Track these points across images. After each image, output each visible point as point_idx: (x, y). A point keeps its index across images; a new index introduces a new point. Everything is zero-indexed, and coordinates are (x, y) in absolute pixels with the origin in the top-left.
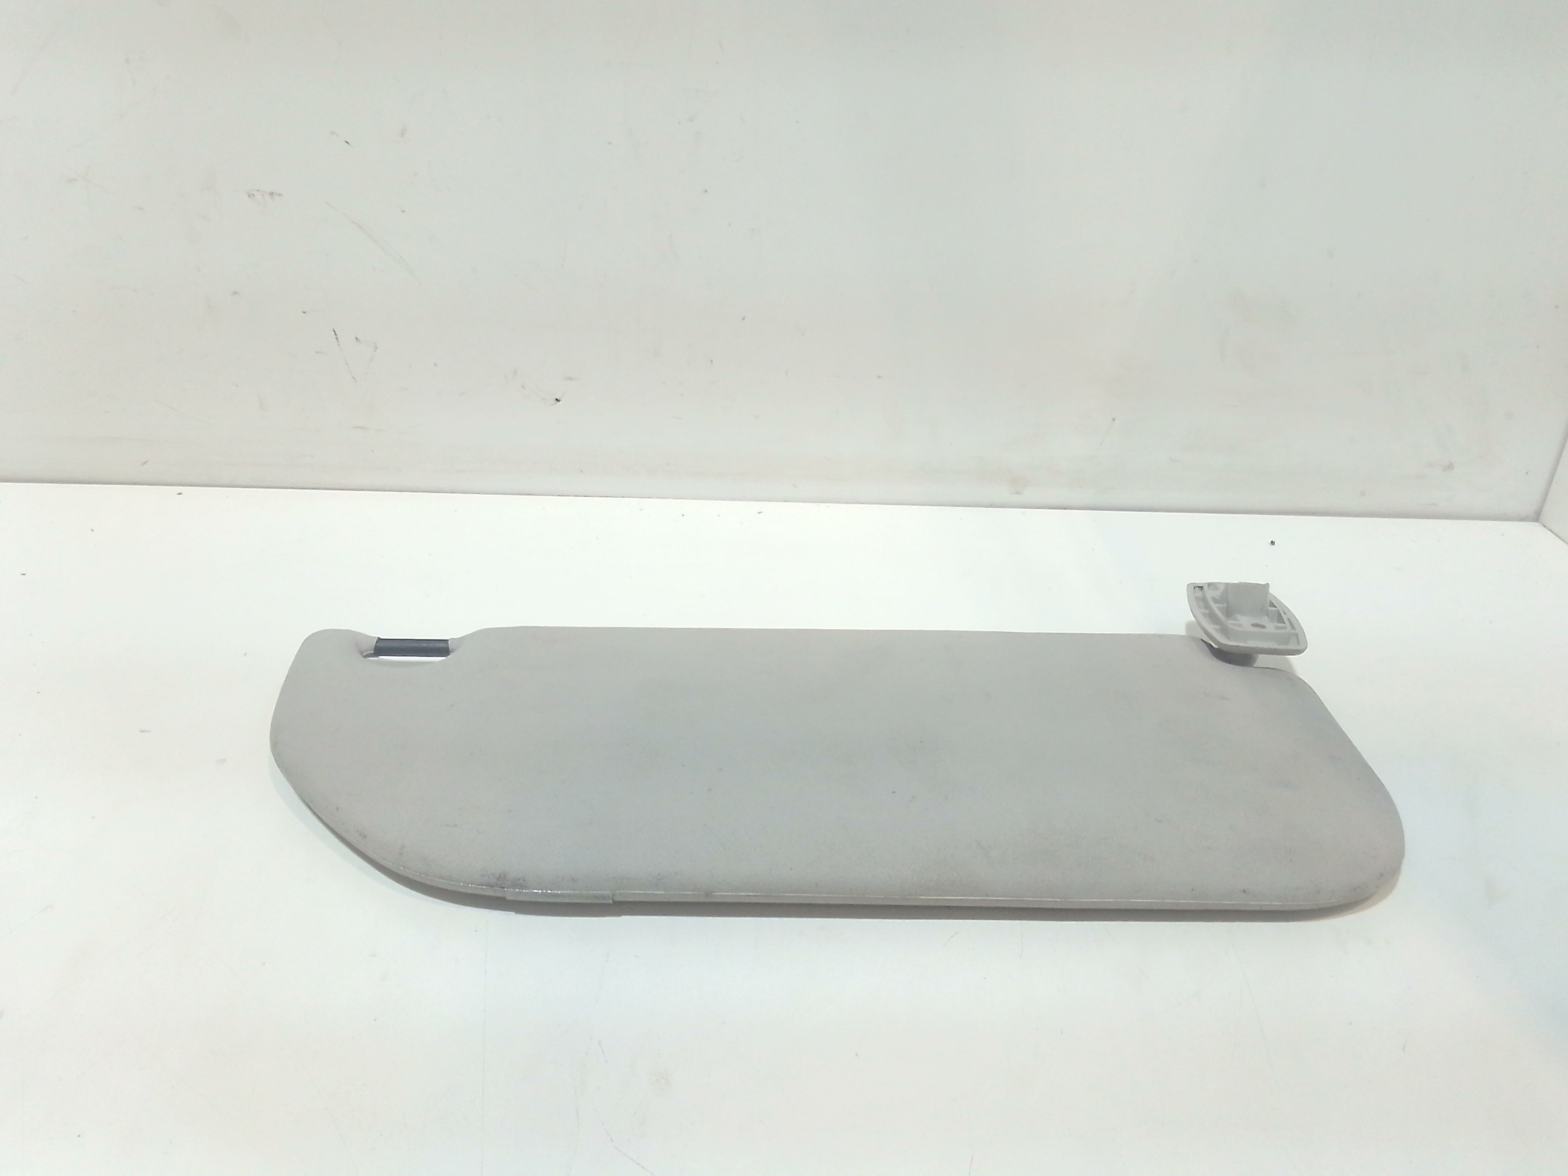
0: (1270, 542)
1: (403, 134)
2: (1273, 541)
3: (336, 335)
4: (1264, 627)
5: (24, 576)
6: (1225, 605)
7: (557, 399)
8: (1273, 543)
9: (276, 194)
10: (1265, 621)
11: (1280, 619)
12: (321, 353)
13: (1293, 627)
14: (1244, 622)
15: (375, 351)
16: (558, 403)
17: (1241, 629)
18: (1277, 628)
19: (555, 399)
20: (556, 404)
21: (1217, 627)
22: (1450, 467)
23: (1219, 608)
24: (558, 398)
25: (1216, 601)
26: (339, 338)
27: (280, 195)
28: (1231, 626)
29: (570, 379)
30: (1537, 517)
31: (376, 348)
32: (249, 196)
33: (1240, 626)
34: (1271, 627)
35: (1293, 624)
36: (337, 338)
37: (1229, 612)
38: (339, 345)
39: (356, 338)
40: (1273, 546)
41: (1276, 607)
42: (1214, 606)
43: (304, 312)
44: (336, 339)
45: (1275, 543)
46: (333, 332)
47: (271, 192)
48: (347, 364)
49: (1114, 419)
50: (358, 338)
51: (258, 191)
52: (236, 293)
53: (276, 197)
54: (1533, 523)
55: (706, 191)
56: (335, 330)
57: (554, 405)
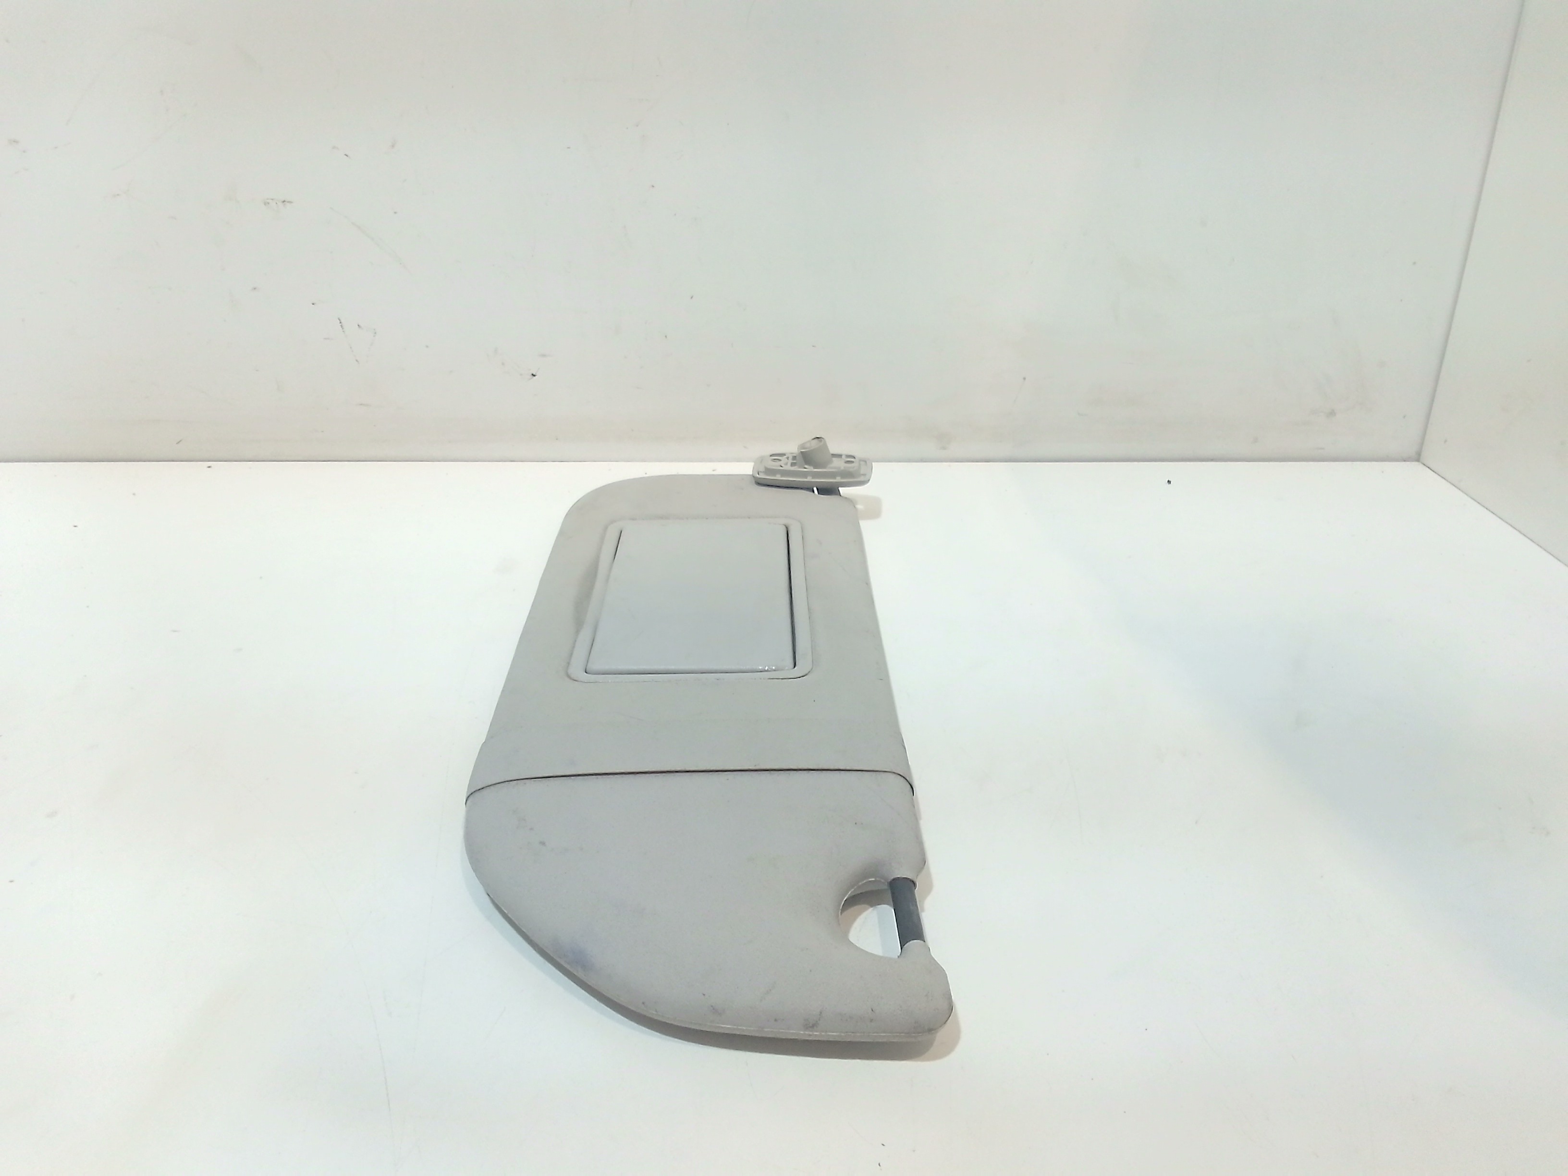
0: (1167, 481)
1: (393, 145)
3: (341, 322)
7: (533, 375)
8: (1169, 482)
9: (288, 202)
12: (328, 339)
15: (374, 336)
16: (534, 378)
19: (531, 374)
20: (531, 378)
22: (1332, 413)
24: (534, 374)
26: (343, 325)
27: (290, 202)
29: (544, 356)
30: (1417, 457)
31: (375, 333)
32: (265, 205)
36: (341, 326)
38: (343, 331)
39: (358, 325)
40: (1169, 485)
43: (313, 304)
45: (1172, 482)
46: (338, 321)
47: (283, 200)
48: (351, 348)
49: (1024, 379)
50: (360, 324)
51: (272, 199)
52: (255, 289)
53: (288, 204)
54: (1413, 463)
55: (653, 186)
56: (340, 319)
57: (530, 379)
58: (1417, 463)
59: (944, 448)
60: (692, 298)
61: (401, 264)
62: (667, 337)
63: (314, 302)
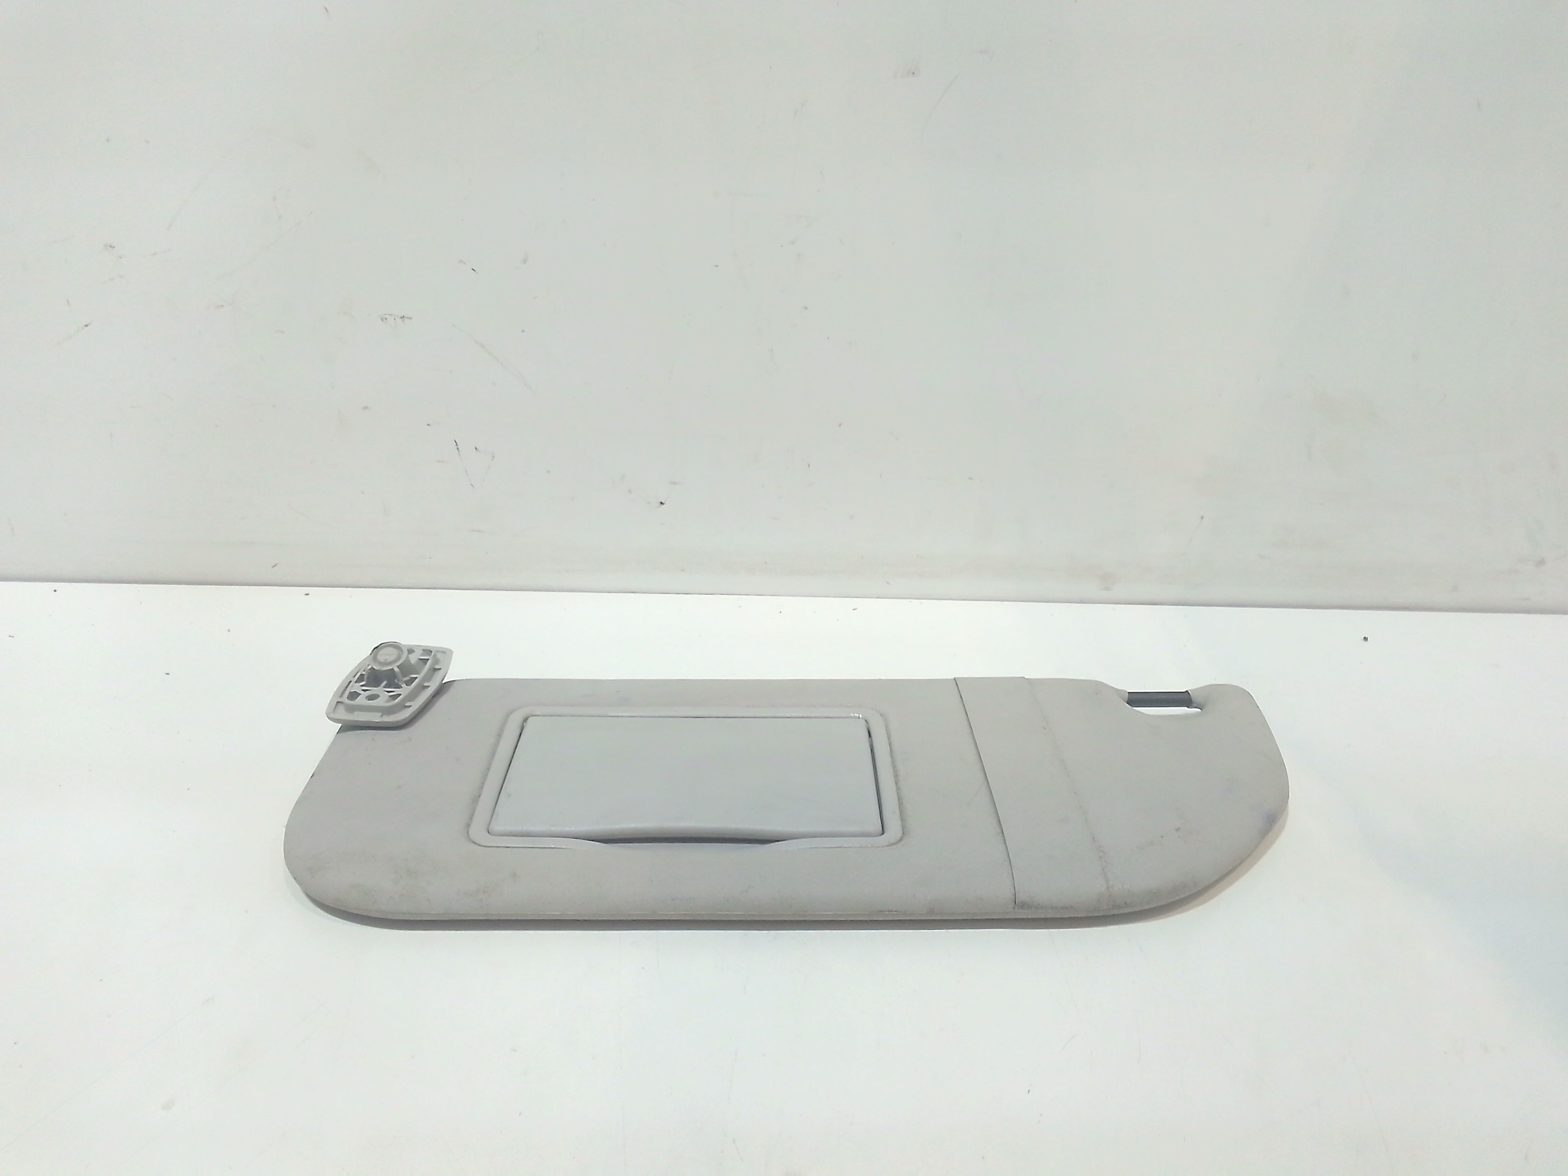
0: (1363, 638)
1: (525, 261)
2: (1366, 637)
3: (457, 445)
7: (661, 503)
9: (407, 318)
12: (442, 462)
15: (492, 460)
16: (663, 506)
19: (659, 502)
20: (658, 507)
22: (1541, 562)
24: (663, 502)
26: (459, 448)
27: (410, 318)
29: (675, 483)
31: (494, 457)
32: (382, 320)
36: (457, 448)
38: (459, 454)
39: (476, 448)
40: (1366, 642)
43: (428, 425)
45: (1368, 639)
46: (454, 442)
47: (402, 316)
48: (466, 472)
49: (1202, 518)
51: (390, 315)
52: (366, 408)
53: (407, 320)
55: (806, 308)
56: (457, 441)
59: (1108, 589)
60: (840, 426)
61: (525, 385)
62: (810, 466)
63: (429, 423)
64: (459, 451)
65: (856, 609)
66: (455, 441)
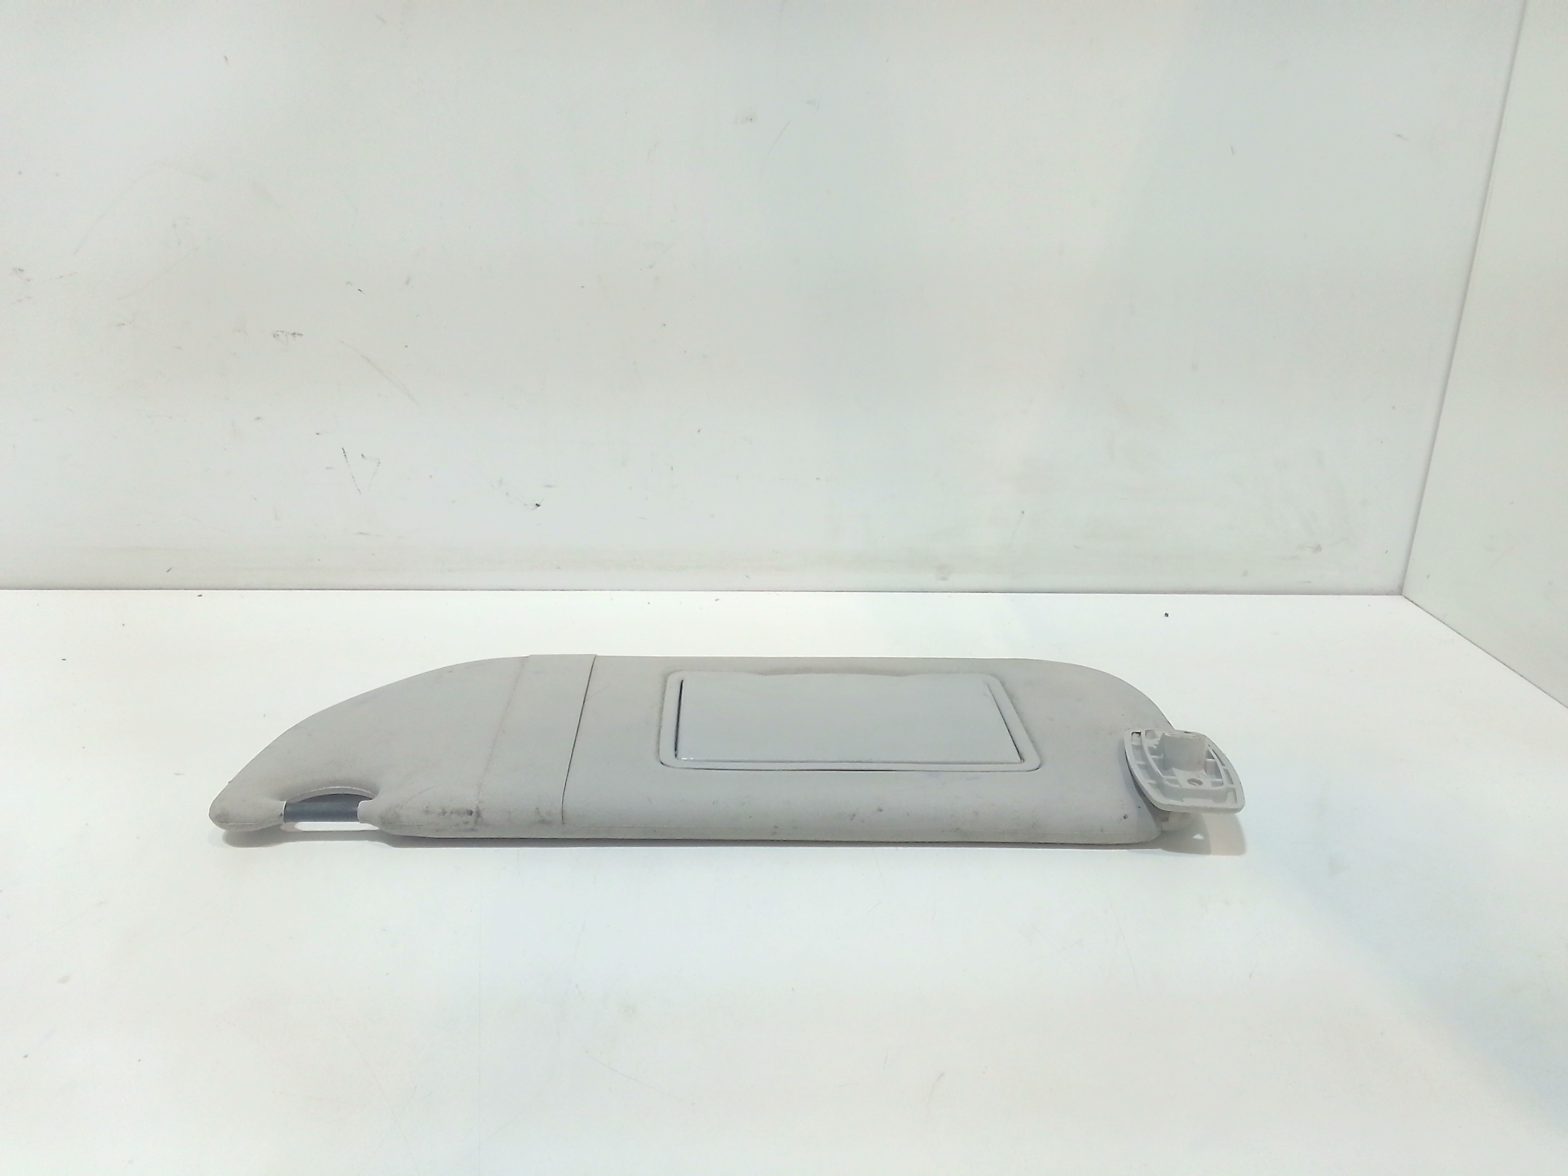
0: (1164, 614)
1: (407, 283)
2: (1167, 613)
3: (344, 452)
4: (1200, 783)
5: (64, 661)
6: (1162, 756)
7: (537, 505)
8: (1167, 615)
9: (298, 335)
10: (1201, 775)
11: (1217, 773)
12: (331, 469)
13: (1231, 781)
14: (1182, 777)
15: (378, 466)
16: (538, 508)
17: (1177, 786)
18: (1215, 784)
19: (535, 504)
21: (1153, 782)
23: (1154, 760)
25: (1153, 752)
26: (347, 455)
27: (301, 335)
28: (1167, 783)
29: (549, 486)
30: (1400, 591)
31: (379, 463)
32: (274, 337)
33: (1175, 782)
34: (1208, 782)
35: (1231, 777)
36: (345, 455)
37: (1165, 765)
38: (347, 461)
39: (362, 455)
40: (1167, 618)
41: (1214, 758)
42: (1150, 758)
43: (318, 434)
44: (344, 457)
45: (1169, 615)
47: (293, 332)
48: (353, 477)
49: (1023, 512)
50: (364, 455)
51: (282, 332)
52: (258, 418)
53: (298, 337)
54: (1397, 596)
55: (665, 325)
56: (344, 448)
57: (534, 509)
58: (1400, 596)
59: (944, 579)
60: (699, 431)
61: (409, 396)
62: (673, 468)
63: (318, 432)
64: (346, 458)
65: (718, 600)
66: (343, 449)
